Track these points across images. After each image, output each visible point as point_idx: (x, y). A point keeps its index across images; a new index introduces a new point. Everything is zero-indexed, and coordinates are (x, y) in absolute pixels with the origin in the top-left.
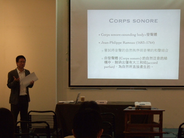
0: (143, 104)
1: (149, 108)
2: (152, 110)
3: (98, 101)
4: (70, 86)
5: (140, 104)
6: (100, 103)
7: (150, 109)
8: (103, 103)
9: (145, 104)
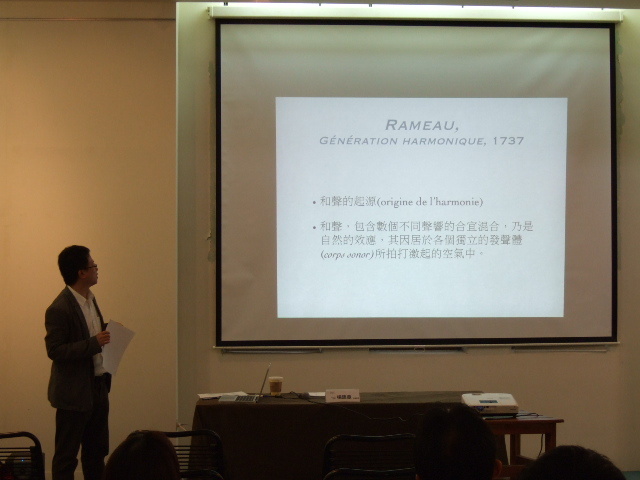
0: (491, 402)
1: (512, 413)
2: (520, 419)
3: (332, 393)
4: (219, 342)
5: (481, 402)
6: (339, 397)
7: (514, 415)
8: (349, 397)
9: (496, 402)
